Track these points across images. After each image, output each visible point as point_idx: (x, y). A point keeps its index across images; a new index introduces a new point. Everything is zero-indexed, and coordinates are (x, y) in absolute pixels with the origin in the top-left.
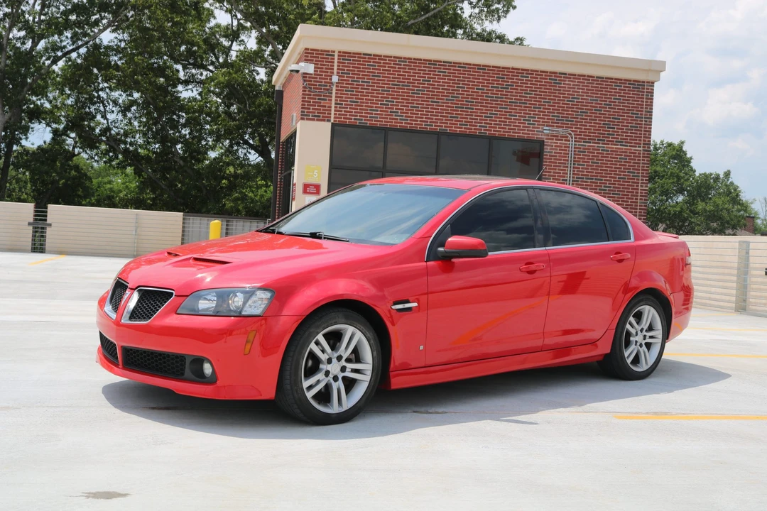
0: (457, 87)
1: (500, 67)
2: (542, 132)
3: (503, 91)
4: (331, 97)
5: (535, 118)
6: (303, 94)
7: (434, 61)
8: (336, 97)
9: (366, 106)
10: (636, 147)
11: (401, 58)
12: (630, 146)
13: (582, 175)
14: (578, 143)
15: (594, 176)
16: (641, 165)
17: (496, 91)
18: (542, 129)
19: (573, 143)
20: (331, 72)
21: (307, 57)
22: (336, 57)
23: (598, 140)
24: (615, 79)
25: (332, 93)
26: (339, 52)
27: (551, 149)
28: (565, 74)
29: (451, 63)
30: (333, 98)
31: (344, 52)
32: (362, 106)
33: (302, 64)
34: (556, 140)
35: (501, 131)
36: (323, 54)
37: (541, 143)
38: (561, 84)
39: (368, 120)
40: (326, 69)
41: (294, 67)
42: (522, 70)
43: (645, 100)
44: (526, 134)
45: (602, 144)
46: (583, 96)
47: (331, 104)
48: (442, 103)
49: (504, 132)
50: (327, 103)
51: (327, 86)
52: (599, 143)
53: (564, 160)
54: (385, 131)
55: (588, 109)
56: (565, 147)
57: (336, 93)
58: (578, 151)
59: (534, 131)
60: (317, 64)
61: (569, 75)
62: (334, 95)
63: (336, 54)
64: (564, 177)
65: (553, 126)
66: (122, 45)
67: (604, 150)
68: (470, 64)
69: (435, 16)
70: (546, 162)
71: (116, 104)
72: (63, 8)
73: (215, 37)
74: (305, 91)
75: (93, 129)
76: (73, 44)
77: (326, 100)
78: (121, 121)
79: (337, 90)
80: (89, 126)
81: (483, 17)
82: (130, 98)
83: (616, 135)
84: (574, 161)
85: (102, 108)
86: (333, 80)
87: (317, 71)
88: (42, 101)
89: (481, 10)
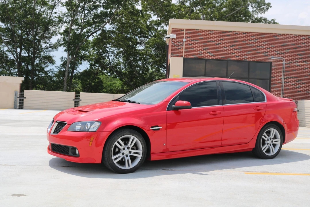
0: (235, 41)
1: (252, 33)
2: (271, 58)
3: (254, 42)
4: (183, 47)
5: (268, 53)
6: (172, 47)
7: (225, 31)
8: (185, 47)
9: (197, 50)
11: (211, 31)
13: (288, 76)
14: (286, 63)
15: (294, 76)
17: (251, 42)
18: (271, 57)
19: (284, 63)
20: (183, 38)
21: (173, 32)
24: (302, 35)
25: (183, 46)
26: (186, 29)
27: (275, 65)
28: (280, 34)
29: (232, 32)
30: (184, 48)
31: (188, 29)
32: (196, 50)
33: (171, 35)
34: (277, 61)
35: (253, 59)
36: (180, 30)
37: (271, 63)
38: (278, 38)
39: (198, 56)
40: (181, 36)
41: (168, 36)
42: (262, 33)
44: (264, 59)
45: (297, 63)
46: (288, 43)
47: (183, 50)
48: (228, 48)
49: (254, 59)
50: (181, 50)
51: (181, 43)
52: (296, 62)
53: (280, 70)
54: (205, 60)
55: (291, 48)
56: (281, 64)
57: (185, 46)
58: (287, 66)
59: (267, 58)
60: (177, 34)
61: (282, 34)
62: (184, 46)
63: (185, 30)
64: (281, 77)
65: (276, 56)
66: (114, 30)
67: (298, 65)
68: (240, 32)
69: (237, 12)
70: (273, 71)
71: (113, 52)
72: (92, 17)
73: (152, 25)
74: (173, 45)
75: (105, 63)
76: (94, 30)
77: (181, 48)
78: (115, 59)
79: (185, 44)
80: (103, 62)
81: (258, 12)
82: (119, 50)
83: (303, 59)
84: (285, 70)
85: (107, 55)
86: (184, 41)
87: (177, 37)
88: (86, 53)
89: (257, 9)
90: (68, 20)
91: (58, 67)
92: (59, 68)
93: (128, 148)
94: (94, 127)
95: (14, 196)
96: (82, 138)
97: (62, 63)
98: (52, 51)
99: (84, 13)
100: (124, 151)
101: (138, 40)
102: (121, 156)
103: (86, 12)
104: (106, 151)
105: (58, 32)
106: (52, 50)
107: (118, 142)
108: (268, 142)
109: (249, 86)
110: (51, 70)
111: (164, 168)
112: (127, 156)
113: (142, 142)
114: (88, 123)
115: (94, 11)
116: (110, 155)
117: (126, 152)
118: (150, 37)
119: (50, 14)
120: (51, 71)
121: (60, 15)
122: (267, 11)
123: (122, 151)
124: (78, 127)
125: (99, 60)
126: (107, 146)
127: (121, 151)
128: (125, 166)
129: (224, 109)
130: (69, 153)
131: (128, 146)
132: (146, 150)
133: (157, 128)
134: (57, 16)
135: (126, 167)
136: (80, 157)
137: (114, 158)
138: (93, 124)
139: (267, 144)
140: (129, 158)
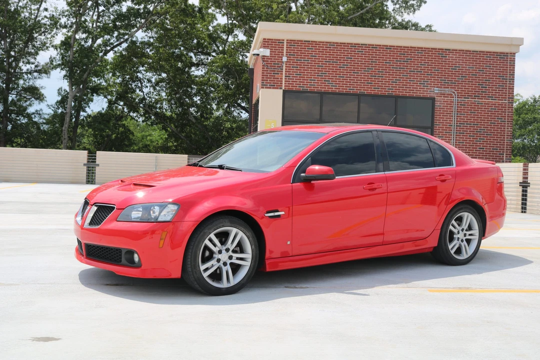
0: (371, 62)
1: (401, 47)
2: (434, 91)
3: (404, 64)
4: (282, 72)
5: (428, 82)
6: (263, 71)
7: (354, 44)
8: (286, 72)
9: (307, 77)
10: (503, 100)
11: (331, 43)
12: (498, 100)
13: (463, 121)
14: (460, 99)
15: (472, 122)
16: (507, 113)
17: (400, 63)
18: (433, 89)
19: (456, 99)
20: (282, 55)
21: (265, 44)
22: (285, 44)
23: (474, 96)
24: (486, 52)
25: (282, 69)
26: (287, 40)
27: (440, 104)
28: (450, 50)
29: (366, 45)
30: (284, 73)
31: (290, 40)
32: (304, 77)
33: (262, 50)
34: (444, 97)
35: (403, 92)
36: (276, 42)
37: (433, 99)
38: (446, 57)
39: (309, 87)
40: (278, 52)
41: (256, 52)
42: (418, 48)
43: (509, 66)
44: (422, 93)
45: (478, 99)
46: (463, 65)
47: (282, 76)
48: (360, 73)
49: (405, 92)
50: (279, 76)
51: (279, 64)
52: (475, 99)
53: (450, 111)
54: (322, 94)
55: (467, 75)
56: (450, 102)
57: (286, 69)
58: (460, 105)
59: (428, 91)
60: (272, 49)
61: (452, 50)
62: (284, 70)
63: (285, 42)
64: (450, 123)
65: (442, 87)
66: (152, 40)
67: (479, 104)
68: (380, 46)
69: (367, 12)
70: (437, 113)
71: (149, 81)
72: (112, 17)
73: (217, 33)
74: (264, 68)
75: (135, 99)
76: (118, 41)
77: (278, 74)
78: (153, 93)
79: (286, 67)
80: (132, 98)
81: (403, 11)
82: (160, 77)
83: (488, 92)
84: (457, 112)
85: (139, 85)
86: (283, 60)
87: (272, 54)
88: (101, 81)
89: (401, 6)
90: (69, 22)
91: (52, 106)
92: (54, 108)
93: (227, 250)
94: (168, 214)
95: (37, 341)
96: (145, 234)
97: (59, 98)
98: (39, 78)
99: (98, 11)
100: (220, 256)
101: (194, 60)
102: (215, 265)
103: (101, 8)
104: (189, 257)
105: (50, 43)
106: (40, 76)
107: (210, 240)
108: (459, 236)
109: (426, 139)
110: (37, 112)
111: (287, 285)
112: (225, 264)
113: (251, 239)
114: (158, 206)
115: (116, 7)
116: (197, 264)
117: (224, 257)
118: (214, 54)
119: (36, 12)
120: (38, 114)
121: (54, 14)
122: (419, 10)
123: (217, 256)
124: (136, 214)
125: (125, 94)
126: (192, 247)
127: (214, 256)
128: (223, 283)
129: (387, 179)
130: (121, 261)
131: (226, 247)
132: (258, 252)
133: (277, 214)
134: (48, 16)
135: (224, 285)
136: (143, 267)
137: (202, 268)
138: (164, 208)
139: (457, 239)
140: (228, 267)
